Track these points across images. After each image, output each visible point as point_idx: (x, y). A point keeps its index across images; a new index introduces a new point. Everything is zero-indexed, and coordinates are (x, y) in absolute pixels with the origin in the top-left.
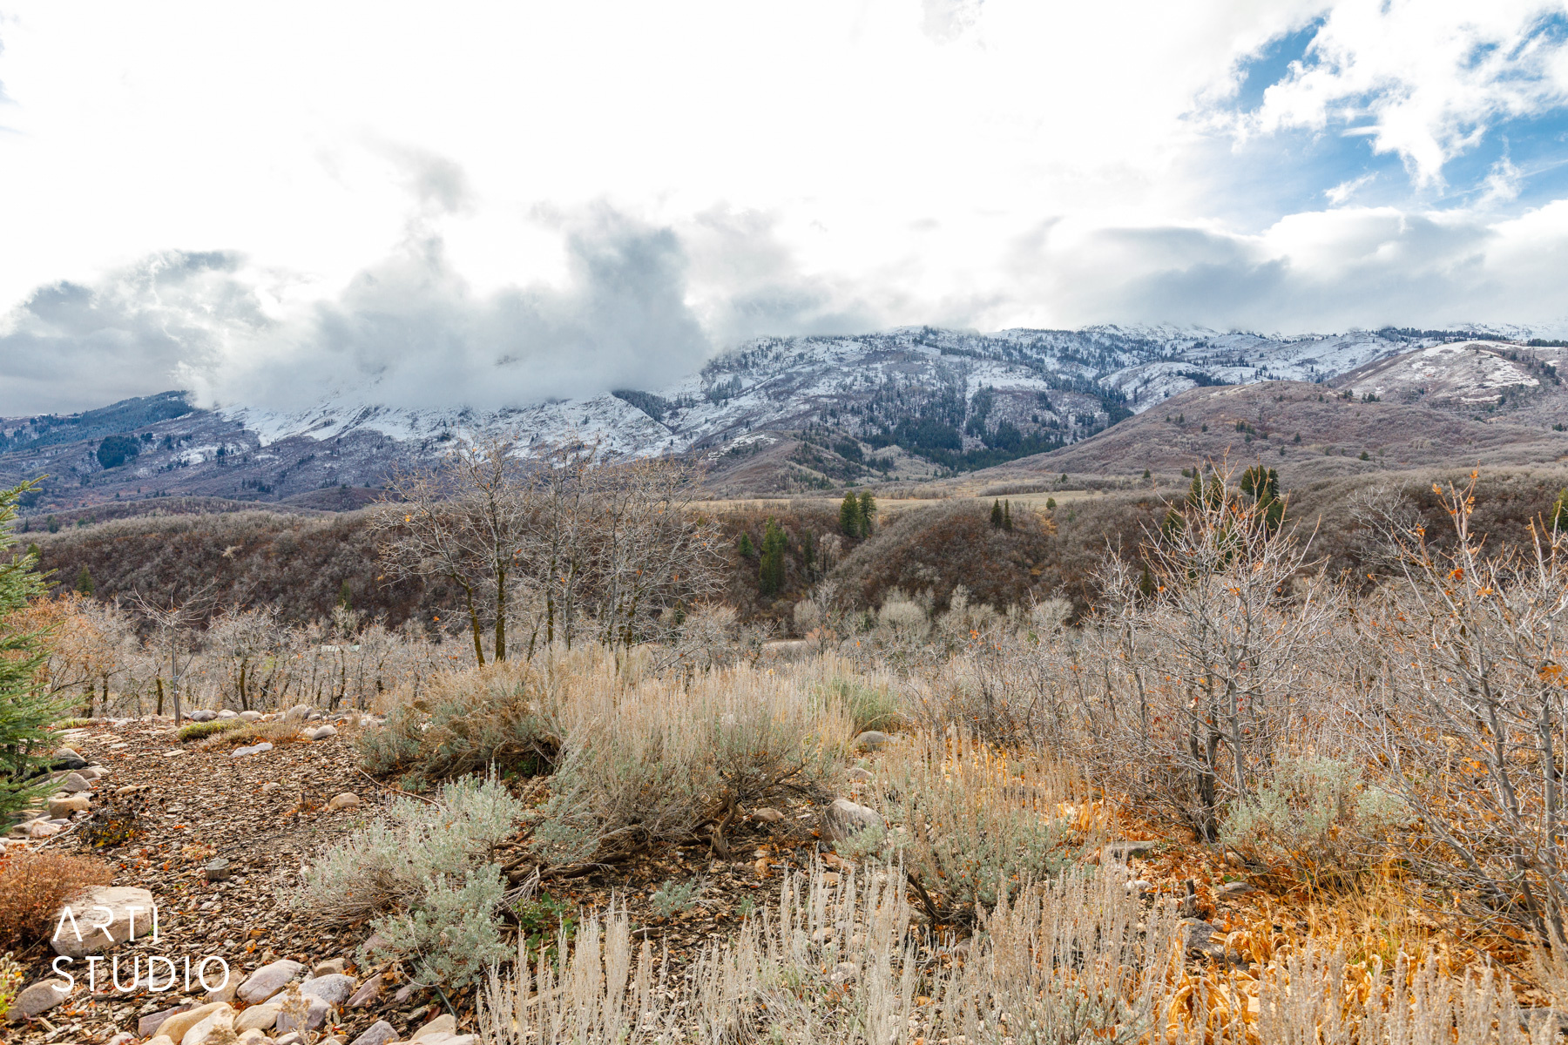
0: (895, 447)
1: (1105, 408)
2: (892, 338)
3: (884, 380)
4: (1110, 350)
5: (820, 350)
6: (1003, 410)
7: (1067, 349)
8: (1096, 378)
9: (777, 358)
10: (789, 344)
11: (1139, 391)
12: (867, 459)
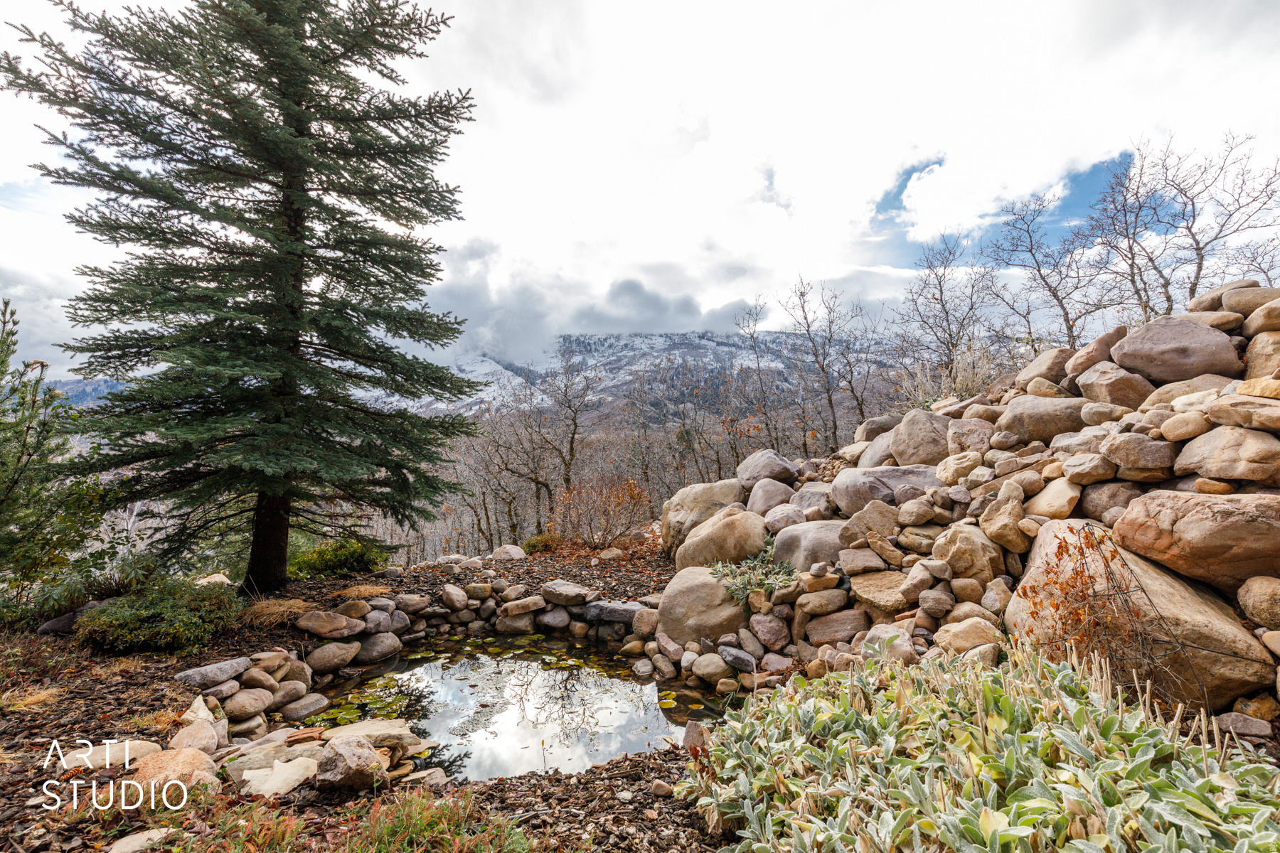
2: (685, 335)
3: (681, 361)
5: (638, 342)
7: (795, 344)
9: (610, 346)
10: (618, 338)
12: (671, 411)
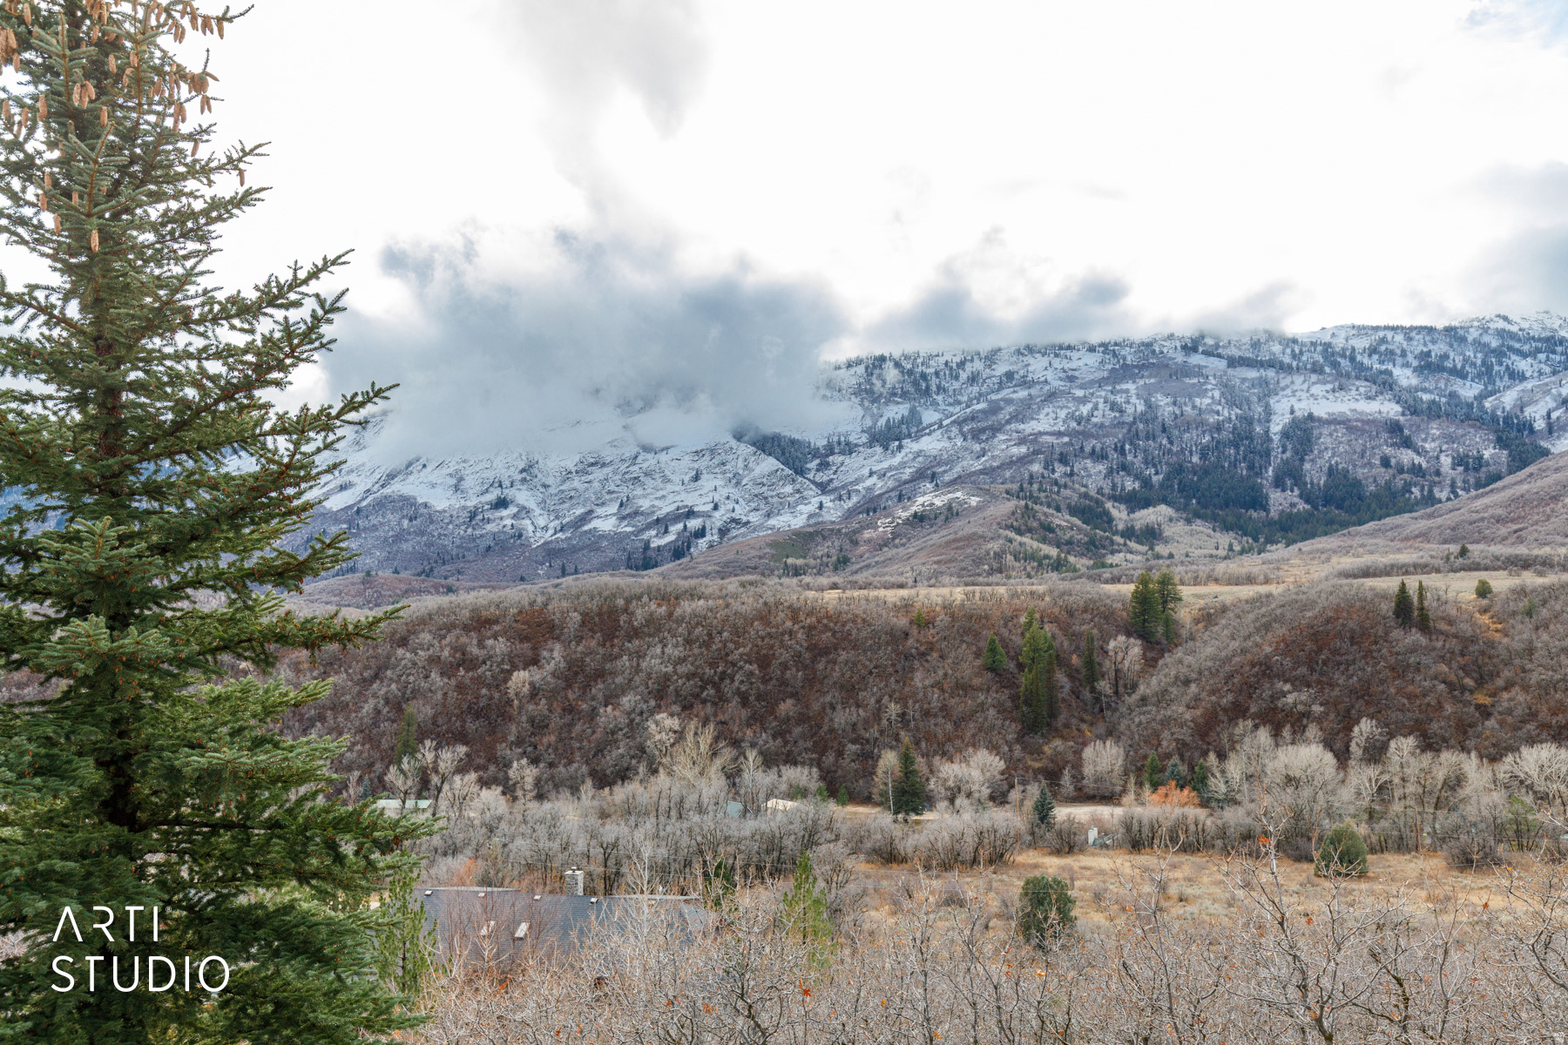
0: (1164, 509)
1: (1501, 442)
2: (1148, 345)
3: (1141, 408)
4: (1500, 353)
5: (1037, 366)
6: (1330, 451)
7: (1428, 354)
8: (1481, 397)
9: (973, 379)
10: (991, 358)
11: (1554, 415)
12: (1121, 527)
